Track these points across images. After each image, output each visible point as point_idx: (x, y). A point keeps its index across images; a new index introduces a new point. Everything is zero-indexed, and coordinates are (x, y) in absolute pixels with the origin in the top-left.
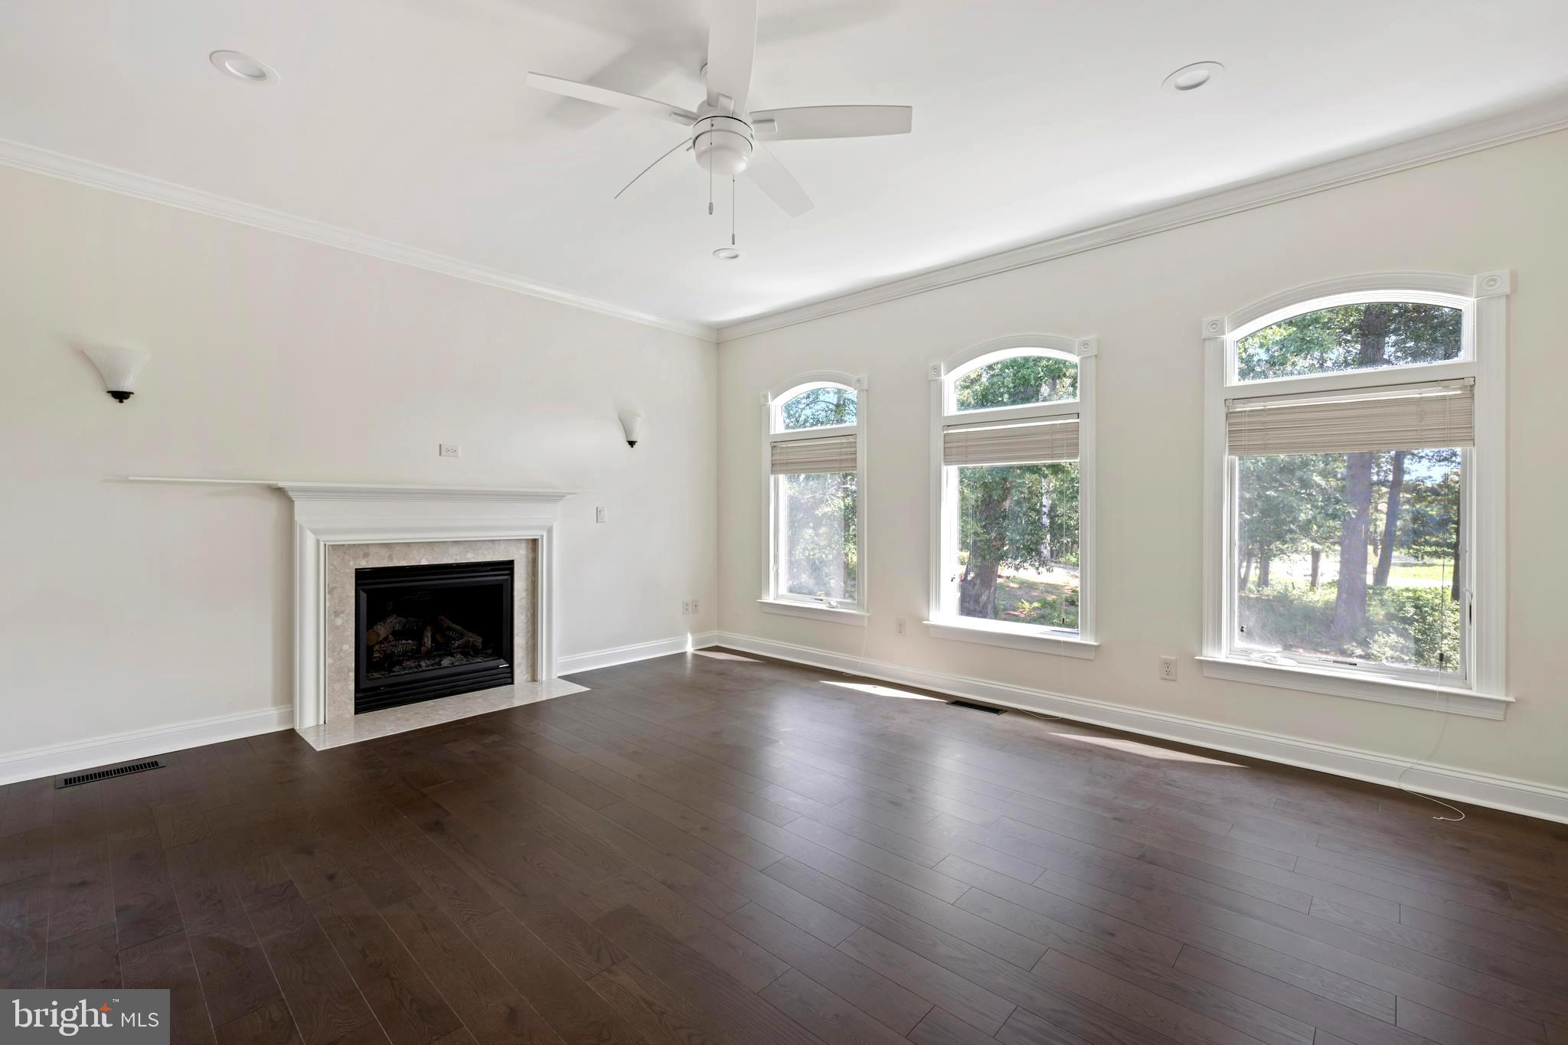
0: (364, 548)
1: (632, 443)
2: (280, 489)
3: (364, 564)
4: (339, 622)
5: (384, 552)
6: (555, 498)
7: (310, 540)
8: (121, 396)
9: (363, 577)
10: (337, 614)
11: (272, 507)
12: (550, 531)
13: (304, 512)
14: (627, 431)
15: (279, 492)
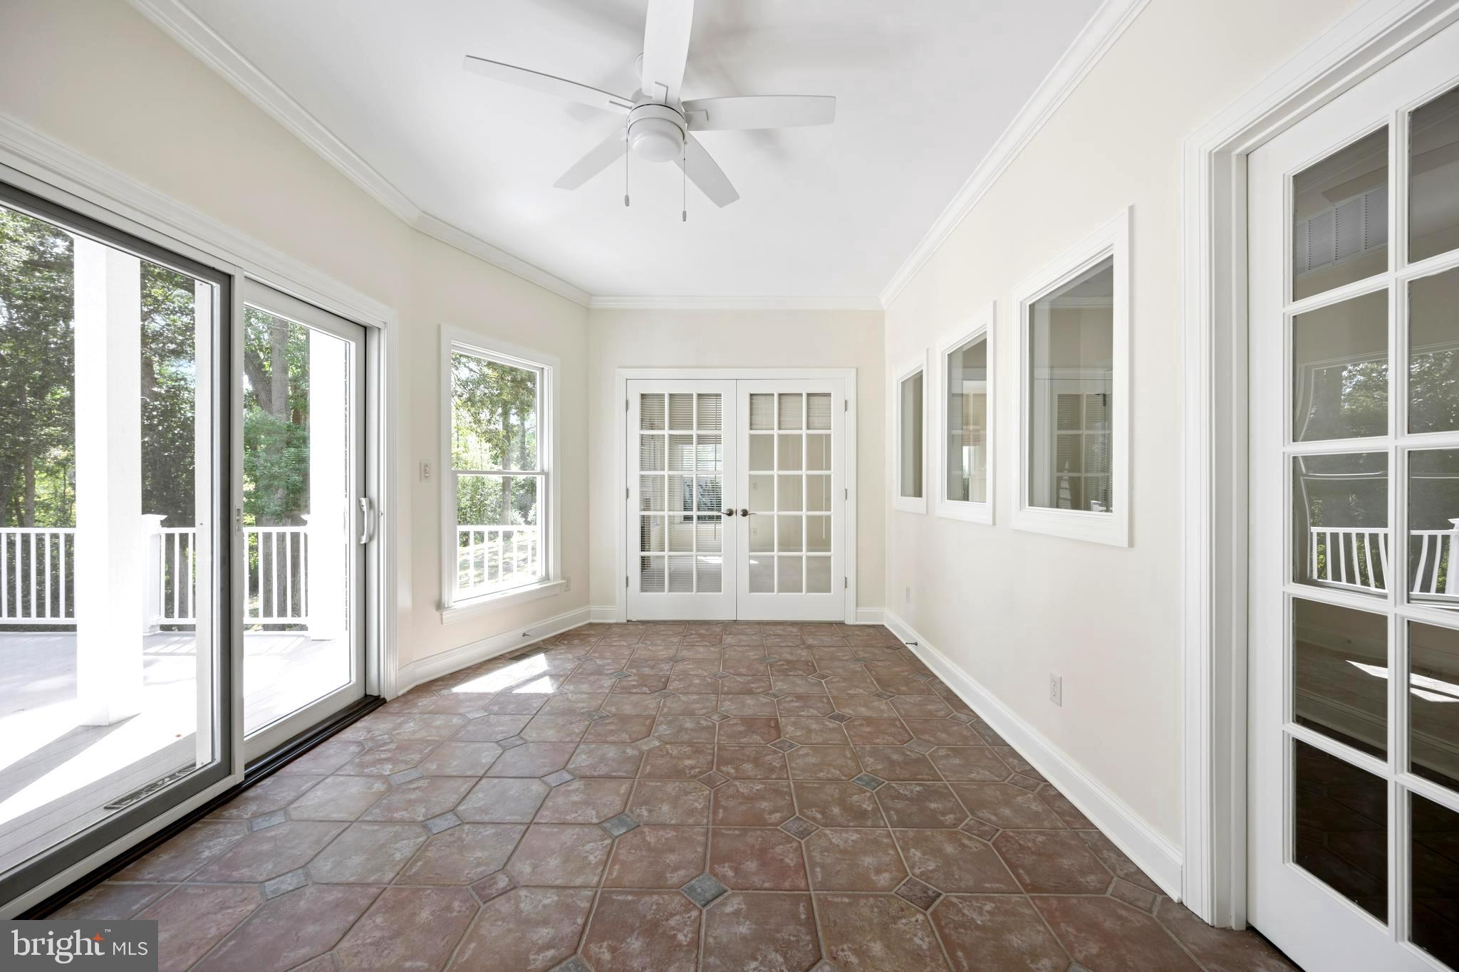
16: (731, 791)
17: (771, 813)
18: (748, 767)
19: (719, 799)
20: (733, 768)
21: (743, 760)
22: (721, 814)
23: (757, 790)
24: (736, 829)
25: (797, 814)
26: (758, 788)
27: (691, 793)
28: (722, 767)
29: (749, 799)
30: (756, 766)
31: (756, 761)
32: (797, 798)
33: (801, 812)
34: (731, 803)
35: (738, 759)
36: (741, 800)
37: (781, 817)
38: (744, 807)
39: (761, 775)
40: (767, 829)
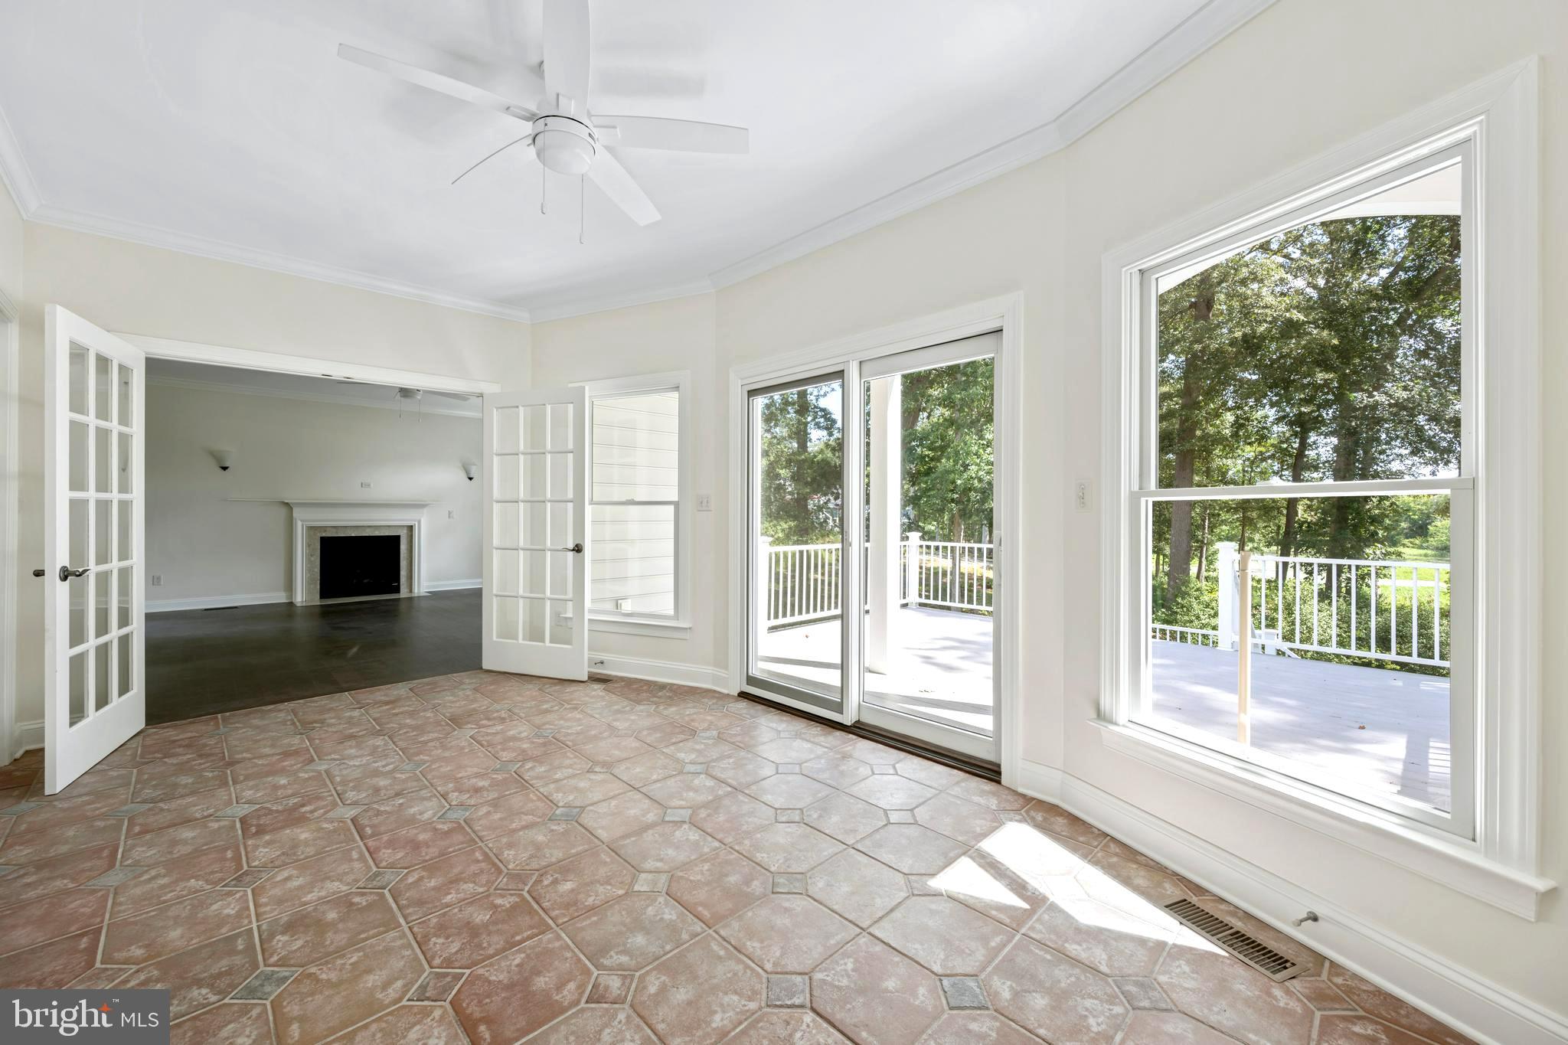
0: (324, 528)
1: (471, 479)
2: (287, 503)
3: (324, 535)
4: (312, 559)
5: (334, 530)
6: (423, 506)
7: (299, 524)
8: (225, 468)
9: (324, 541)
10: (312, 555)
11: (284, 511)
12: (419, 522)
13: (297, 513)
14: (467, 472)
15: (287, 504)
16: (484, 878)
17: (421, 879)
18: (481, 917)
19: (490, 866)
20: (501, 906)
21: (495, 923)
22: (478, 855)
23: (451, 893)
24: (453, 852)
25: (386, 891)
26: (450, 897)
27: (529, 858)
28: (517, 900)
29: (457, 880)
30: (469, 923)
31: (473, 931)
32: (391, 909)
33: (382, 896)
34: (474, 868)
35: (503, 921)
36: (463, 875)
37: (406, 879)
38: (456, 871)
39: (455, 914)
40: (420, 864)
